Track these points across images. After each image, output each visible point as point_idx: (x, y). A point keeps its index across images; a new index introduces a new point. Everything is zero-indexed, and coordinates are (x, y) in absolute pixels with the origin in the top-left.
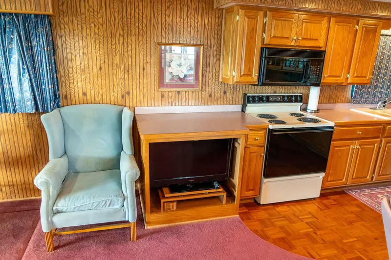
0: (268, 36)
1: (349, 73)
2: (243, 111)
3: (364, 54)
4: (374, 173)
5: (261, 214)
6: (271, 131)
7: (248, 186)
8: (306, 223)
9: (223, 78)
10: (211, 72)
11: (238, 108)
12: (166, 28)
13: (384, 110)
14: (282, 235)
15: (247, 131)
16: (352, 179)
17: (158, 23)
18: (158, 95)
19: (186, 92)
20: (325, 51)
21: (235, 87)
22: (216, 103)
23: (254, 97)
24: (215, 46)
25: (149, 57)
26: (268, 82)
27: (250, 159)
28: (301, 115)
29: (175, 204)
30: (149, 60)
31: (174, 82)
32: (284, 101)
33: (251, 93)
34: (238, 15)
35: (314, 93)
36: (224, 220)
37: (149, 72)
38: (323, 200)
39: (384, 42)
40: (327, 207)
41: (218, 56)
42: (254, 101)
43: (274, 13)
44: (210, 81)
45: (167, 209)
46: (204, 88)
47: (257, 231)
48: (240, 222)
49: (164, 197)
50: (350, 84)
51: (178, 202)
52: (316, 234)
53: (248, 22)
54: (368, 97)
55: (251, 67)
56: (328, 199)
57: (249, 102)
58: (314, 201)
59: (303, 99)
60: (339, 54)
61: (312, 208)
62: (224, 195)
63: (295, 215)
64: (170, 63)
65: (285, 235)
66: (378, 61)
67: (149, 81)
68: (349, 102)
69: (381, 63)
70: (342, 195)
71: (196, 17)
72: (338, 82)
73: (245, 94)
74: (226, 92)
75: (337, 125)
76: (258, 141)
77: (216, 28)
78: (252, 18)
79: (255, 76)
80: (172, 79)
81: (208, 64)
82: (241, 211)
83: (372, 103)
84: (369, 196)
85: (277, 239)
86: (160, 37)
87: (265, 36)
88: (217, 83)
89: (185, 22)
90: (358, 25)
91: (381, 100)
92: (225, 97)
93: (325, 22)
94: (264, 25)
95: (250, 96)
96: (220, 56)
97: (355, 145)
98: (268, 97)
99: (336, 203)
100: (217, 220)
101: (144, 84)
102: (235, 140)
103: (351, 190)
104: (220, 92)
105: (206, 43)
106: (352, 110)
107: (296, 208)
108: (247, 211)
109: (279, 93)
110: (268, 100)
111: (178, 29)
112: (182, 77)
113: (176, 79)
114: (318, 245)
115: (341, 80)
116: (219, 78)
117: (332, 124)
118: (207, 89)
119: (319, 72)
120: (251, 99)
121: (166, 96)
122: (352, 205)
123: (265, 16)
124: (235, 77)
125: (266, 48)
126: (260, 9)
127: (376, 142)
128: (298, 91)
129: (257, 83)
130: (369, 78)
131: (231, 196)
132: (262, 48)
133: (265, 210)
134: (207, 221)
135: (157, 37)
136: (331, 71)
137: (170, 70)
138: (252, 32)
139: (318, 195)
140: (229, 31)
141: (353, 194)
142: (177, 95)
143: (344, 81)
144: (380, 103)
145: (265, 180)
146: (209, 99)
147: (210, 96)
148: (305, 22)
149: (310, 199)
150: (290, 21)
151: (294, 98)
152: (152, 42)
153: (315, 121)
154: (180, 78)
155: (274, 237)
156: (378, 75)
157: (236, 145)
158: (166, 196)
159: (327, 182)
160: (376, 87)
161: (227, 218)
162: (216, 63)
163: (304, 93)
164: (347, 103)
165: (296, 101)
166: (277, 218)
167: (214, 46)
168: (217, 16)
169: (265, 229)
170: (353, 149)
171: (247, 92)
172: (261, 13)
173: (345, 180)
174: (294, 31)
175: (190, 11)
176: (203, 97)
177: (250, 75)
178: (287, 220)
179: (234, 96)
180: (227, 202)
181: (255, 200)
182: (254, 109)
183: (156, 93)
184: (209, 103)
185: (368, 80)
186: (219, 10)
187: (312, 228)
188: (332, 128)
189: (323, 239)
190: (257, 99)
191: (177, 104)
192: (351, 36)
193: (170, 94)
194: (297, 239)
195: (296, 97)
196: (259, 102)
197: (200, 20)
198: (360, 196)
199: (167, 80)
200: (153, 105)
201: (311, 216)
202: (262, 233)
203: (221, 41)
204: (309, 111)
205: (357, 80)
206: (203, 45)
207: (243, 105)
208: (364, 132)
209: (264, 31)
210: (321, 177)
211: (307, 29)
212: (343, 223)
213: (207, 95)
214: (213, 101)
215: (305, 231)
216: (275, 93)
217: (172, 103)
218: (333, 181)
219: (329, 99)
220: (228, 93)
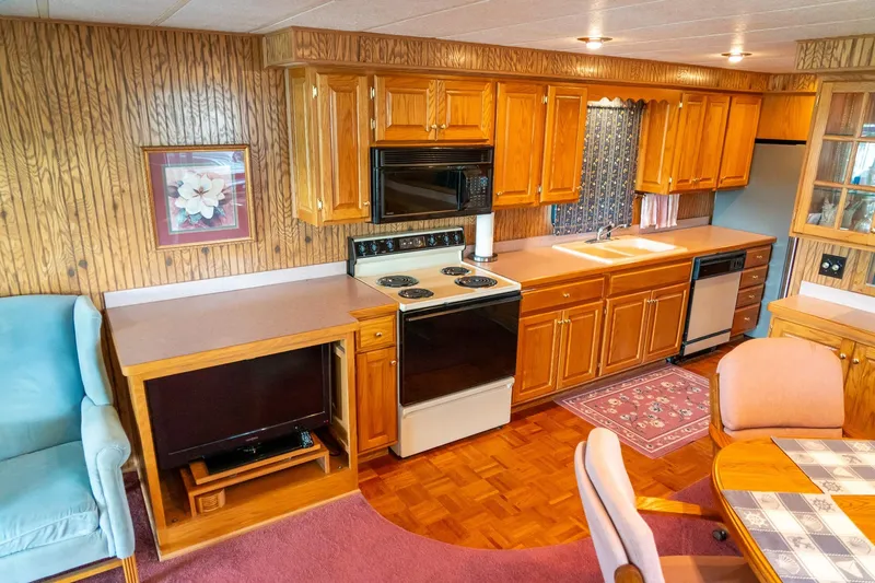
0: (380, 125)
1: (540, 185)
2: (350, 273)
3: (562, 148)
4: (599, 361)
5: (403, 478)
6: (405, 316)
7: (372, 426)
8: (487, 479)
9: (301, 212)
10: (272, 199)
11: (339, 268)
12: (158, 114)
13: (609, 242)
14: (444, 514)
15: (355, 325)
16: (565, 378)
17: (139, 103)
18: (156, 259)
19: (221, 247)
20: (493, 148)
21: (327, 229)
22: (290, 263)
23: (368, 244)
24: (276, 145)
25: (126, 178)
26: (391, 215)
27: (370, 376)
28: (463, 271)
29: (221, 495)
30: (126, 186)
31: (192, 228)
32: (428, 246)
33: (362, 236)
34: (316, 86)
35: (484, 225)
36: (330, 506)
37: (129, 211)
38: (515, 427)
39: (597, 120)
40: (524, 440)
41: (284, 167)
42: (370, 253)
43: (390, 78)
44: (274, 219)
45: (205, 508)
46: (261, 237)
47: (396, 515)
48: (363, 504)
49: (195, 486)
50: (546, 203)
51: (227, 489)
52: (503, 497)
53: (338, 99)
54: (581, 222)
55: (353, 189)
56: (526, 423)
57: (360, 255)
58: (501, 433)
59: (464, 238)
60: (519, 152)
61: (496, 447)
62: (325, 455)
63: (467, 468)
64: (176, 188)
65: (448, 512)
66: (590, 155)
67: (131, 230)
68: (548, 233)
69: (595, 157)
70: (553, 410)
71: (226, 87)
72: (524, 202)
73: (350, 239)
74: (309, 241)
75: (526, 286)
76: (383, 337)
77: (274, 108)
78: (346, 92)
79: (363, 205)
80: (187, 223)
81: (263, 184)
82: (364, 480)
83: (588, 231)
84: (595, 405)
85: (434, 523)
86: (146, 133)
87: (375, 124)
88: (288, 221)
89: (201, 99)
90: (546, 95)
91: (602, 225)
92: (310, 249)
93: (487, 92)
94: (372, 103)
95: (360, 243)
96: (289, 165)
97: (562, 319)
98: (396, 241)
99: (540, 428)
100: (316, 508)
101: (119, 240)
102: (337, 343)
103: (563, 398)
104: (296, 241)
105: (254, 140)
106: (555, 247)
107: (469, 452)
108: (375, 476)
109: (418, 230)
110: (397, 246)
111: (188, 115)
112: (209, 214)
113: (197, 222)
114: (509, 521)
115: (527, 198)
116: (291, 210)
117: (517, 287)
118: (268, 237)
120: (363, 249)
121: (178, 259)
122: (566, 427)
123: (371, 84)
124: (323, 211)
125: (380, 149)
126: (358, 72)
127: (597, 306)
128: (455, 224)
129: (370, 220)
130: (576, 190)
131: (339, 454)
132: (371, 148)
133: (411, 467)
134: (294, 517)
135: (140, 131)
136: (509, 182)
137: (179, 203)
138: (347, 119)
139: (507, 420)
140: (302, 117)
141: (569, 405)
142: (201, 255)
143: (533, 200)
144: (601, 230)
145: (405, 411)
146: (276, 256)
147: (278, 249)
148: (452, 95)
149: (494, 429)
150: (422, 93)
151: (447, 239)
152: (129, 146)
153: (486, 282)
154: (204, 220)
155: (429, 521)
156: (593, 180)
157: (339, 352)
158: (198, 482)
159: (522, 392)
160: (591, 203)
161: (336, 501)
162: (281, 181)
163: (466, 224)
164: (546, 234)
165: (453, 243)
166: (434, 481)
167: (273, 145)
168: (272, 83)
169: (412, 508)
170: (559, 325)
171: (353, 234)
172: (363, 81)
173: (553, 384)
174: (431, 112)
175: (210, 73)
176: (262, 254)
177: (355, 205)
178: (453, 479)
179: (329, 245)
180: (333, 469)
181: (389, 448)
182: (372, 268)
183: (153, 257)
184: (277, 265)
185: (574, 194)
186: (276, 71)
187: (497, 488)
188: (517, 293)
189: (516, 508)
190: (374, 247)
191: (205, 274)
192: (535, 118)
193: (186, 256)
194: (471, 516)
195: (451, 235)
196: (380, 253)
197: (235, 94)
198: (579, 407)
199: (176, 224)
200: (147, 283)
201: (496, 464)
202: (406, 519)
203: (287, 134)
204: (479, 259)
205: (556, 196)
206: (249, 146)
207: (348, 262)
208: (575, 292)
209: (372, 115)
210: (509, 386)
211: (455, 109)
212: (550, 466)
213: (269, 248)
214: (284, 258)
215: (486, 496)
216: (411, 230)
217: (192, 273)
218: (531, 388)
219: (514, 230)
220: (315, 240)
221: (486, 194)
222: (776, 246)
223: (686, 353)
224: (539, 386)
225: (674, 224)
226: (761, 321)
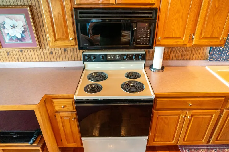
22: (58, 59)
31: (14, 42)
35: (158, 52)
50: (195, 45)
64: (3, 25)
68: (206, 59)
72: (178, 44)
74: (66, 50)
80: (11, 39)
92: (66, 54)
95: (86, 55)
97: (186, 115)
98: (105, 56)
105: (34, 4)
106: (207, 68)
112: (19, 37)
113: (15, 39)
118: (47, 47)
121: (11, 53)
130: (222, 39)
137: (6, 31)
142: (20, 52)
146: (51, 56)
147: (51, 53)
154: (17, 38)
164: (204, 59)
176: (45, 54)
179: (75, 53)
184: (52, 59)
185: (220, 41)
193: (14, 52)
196: (96, 60)
199: (7, 39)
204: (153, 70)
205: (206, 42)
213: (47, 52)
217: (18, 59)
219: (182, 56)
220: (69, 50)
221: (150, 38)
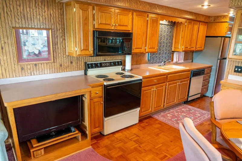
0: (96, 23)
1: (146, 46)
2: (86, 74)
3: (153, 35)
4: (164, 103)
5: (105, 142)
6: (106, 86)
7: (95, 125)
8: (133, 141)
9: (69, 53)
10: (59, 48)
11: (82, 72)
12: (18, 16)
13: (165, 66)
14: (121, 153)
15: (90, 89)
16: (154, 108)
17: (11, 11)
18: (18, 68)
19: (41, 64)
20: (132, 33)
21: (78, 58)
22: (65, 71)
23: (92, 64)
24: (61, 30)
25: (6, 38)
26: (100, 53)
27: (94, 107)
28: (122, 73)
29: (43, 150)
30: (6, 41)
31: (31, 57)
32: (111, 66)
33: (89, 62)
34: (75, 8)
36: (82, 152)
37: (7, 50)
38: (141, 124)
39: (161, 28)
40: (144, 128)
41: (63, 37)
42: (92, 67)
43: (99, 7)
44: (60, 55)
45: (36, 155)
46: (55, 61)
47: (104, 155)
48: (92, 151)
49: (33, 147)
50: (147, 52)
51: (45, 148)
52: (140, 147)
53: (83, 12)
54: (157, 60)
55: (88, 44)
56: (143, 122)
57: (89, 68)
58: (136, 126)
59: (122, 63)
60: (140, 35)
61: (135, 130)
62: (80, 135)
63: (126, 137)
64: (25, 43)
65: (122, 153)
66: (159, 39)
67: (8, 57)
69: (161, 40)
70: (151, 119)
71: (43, 8)
72: (141, 52)
73: (85, 63)
74: (72, 62)
75: (144, 78)
76: (99, 94)
77: (60, 16)
78: (85, 10)
79: (91, 50)
80: (29, 55)
81: (56, 43)
82: (92, 143)
83: (159, 63)
84: (163, 116)
85: (118, 157)
86: (14, 22)
87: (95, 22)
88: (65, 56)
89: (34, 11)
90: (148, 17)
91: (163, 61)
92: (72, 66)
93: (130, 15)
94: (94, 15)
95: (89, 64)
96: (65, 36)
97: (154, 88)
98: (101, 64)
99: (148, 124)
100: (77, 153)
101: (4, 60)
102: (83, 96)
103: (154, 114)
104: (67, 63)
105: (53, 28)
107: (126, 133)
108: (96, 141)
109: (107, 61)
110: (101, 65)
111: (29, 17)
112: (37, 52)
113: (32, 55)
114: (143, 154)
115: (142, 50)
116: (66, 52)
117: (141, 78)
118: (58, 61)
119: (130, 46)
120: (90, 66)
121: (26, 67)
122: (156, 123)
123: (94, 9)
124: (78, 51)
125: (96, 31)
126: (90, 4)
127: (164, 85)
128: (119, 58)
129: (93, 55)
130: (156, 48)
131: (84, 135)
132: (94, 31)
133: (108, 138)
134: (69, 157)
135: (11, 21)
136: (137, 45)
137: (26, 48)
138: (86, 19)
139: (137, 122)
140: (70, 19)
141: (156, 117)
142: (34, 67)
143: (144, 51)
144: (163, 62)
145: (106, 119)
146: (61, 68)
147: (61, 65)
148: (119, 14)
149: (133, 125)
150: (110, 13)
151: (117, 63)
152: (7, 26)
153: (131, 77)
154: (35, 54)
155: (116, 156)
156: (160, 47)
157: (84, 99)
158: (34, 146)
159: (142, 112)
160: (160, 54)
161: (84, 151)
162: (62, 42)
163: (122, 59)
164: (146, 63)
165: (119, 65)
166: (116, 142)
167: (59, 30)
168: (59, 8)
169: (110, 152)
170: (153, 91)
171: (86, 61)
172: (91, 7)
173: (151, 110)
174: (113, 20)
175: (37, 3)
176: (56, 67)
177: (88, 50)
178: (122, 142)
179: (79, 64)
180: (82, 139)
181: (100, 132)
182: (93, 73)
183: (16, 66)
184: (61, 71)
185: (156, 50)
186: (60, 4)
187: (137, 144)
188: (141, 80)
189: (144, 150)
190: (94, 65)
191: (35, 73)
192: (145, 24)
193: (29, 67)
194: (130, 154)
195: (118, 62)
196: (95, 67)
197: (46, 10)
198: (159, 117)
199: (25, 55)
200: (14, 76)
201: (136, 136)
202: (108, 156)
203: (64, 26)
204: (127, 70)
205: (151, 50)
206: (51, 29)
207: (85, 70)
208: (158, 80)
209: (94, 20)
210: (138, 110)
211: (120, 20)
212: (154, 136)
213: (58, 65)
214: (63, 69)
215: (134, 146)
216: (105, 60)
217: (31, 73)
218: (145, 111)
219: (137, 62)
220: (74, 62)
221: (130, 48)
222: (212, 68)
223: (189, 100)
224: (147, 111)
225: (183, 61)
226: (208, 91)
